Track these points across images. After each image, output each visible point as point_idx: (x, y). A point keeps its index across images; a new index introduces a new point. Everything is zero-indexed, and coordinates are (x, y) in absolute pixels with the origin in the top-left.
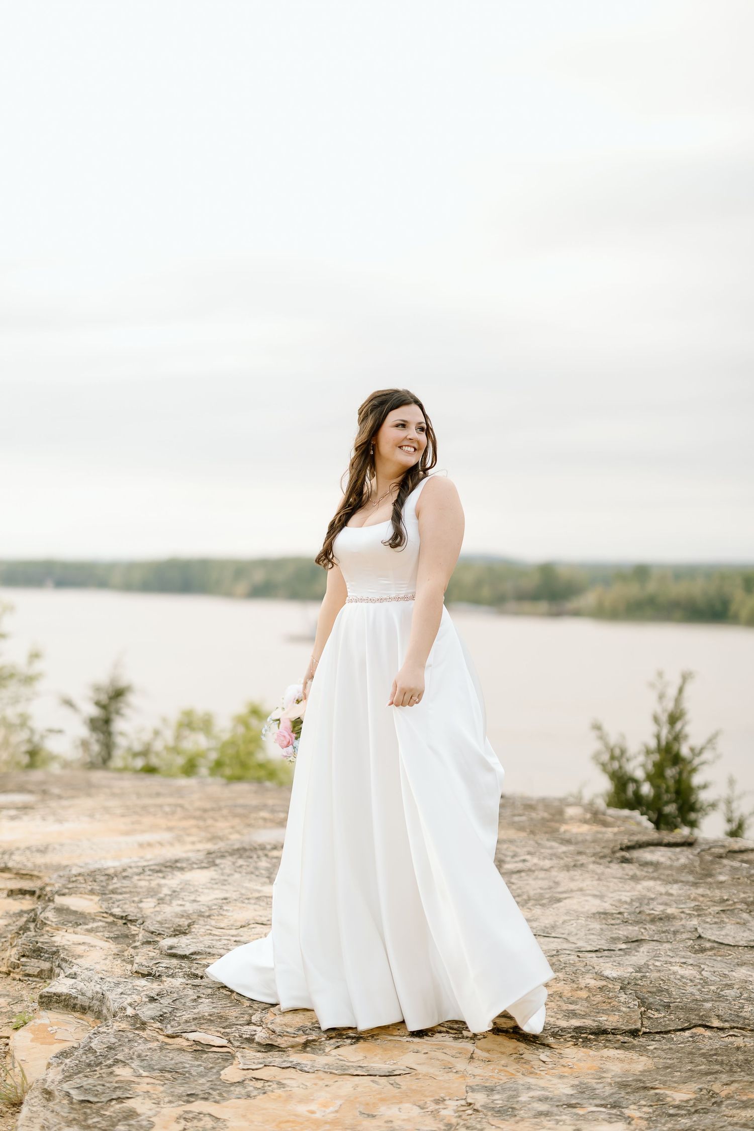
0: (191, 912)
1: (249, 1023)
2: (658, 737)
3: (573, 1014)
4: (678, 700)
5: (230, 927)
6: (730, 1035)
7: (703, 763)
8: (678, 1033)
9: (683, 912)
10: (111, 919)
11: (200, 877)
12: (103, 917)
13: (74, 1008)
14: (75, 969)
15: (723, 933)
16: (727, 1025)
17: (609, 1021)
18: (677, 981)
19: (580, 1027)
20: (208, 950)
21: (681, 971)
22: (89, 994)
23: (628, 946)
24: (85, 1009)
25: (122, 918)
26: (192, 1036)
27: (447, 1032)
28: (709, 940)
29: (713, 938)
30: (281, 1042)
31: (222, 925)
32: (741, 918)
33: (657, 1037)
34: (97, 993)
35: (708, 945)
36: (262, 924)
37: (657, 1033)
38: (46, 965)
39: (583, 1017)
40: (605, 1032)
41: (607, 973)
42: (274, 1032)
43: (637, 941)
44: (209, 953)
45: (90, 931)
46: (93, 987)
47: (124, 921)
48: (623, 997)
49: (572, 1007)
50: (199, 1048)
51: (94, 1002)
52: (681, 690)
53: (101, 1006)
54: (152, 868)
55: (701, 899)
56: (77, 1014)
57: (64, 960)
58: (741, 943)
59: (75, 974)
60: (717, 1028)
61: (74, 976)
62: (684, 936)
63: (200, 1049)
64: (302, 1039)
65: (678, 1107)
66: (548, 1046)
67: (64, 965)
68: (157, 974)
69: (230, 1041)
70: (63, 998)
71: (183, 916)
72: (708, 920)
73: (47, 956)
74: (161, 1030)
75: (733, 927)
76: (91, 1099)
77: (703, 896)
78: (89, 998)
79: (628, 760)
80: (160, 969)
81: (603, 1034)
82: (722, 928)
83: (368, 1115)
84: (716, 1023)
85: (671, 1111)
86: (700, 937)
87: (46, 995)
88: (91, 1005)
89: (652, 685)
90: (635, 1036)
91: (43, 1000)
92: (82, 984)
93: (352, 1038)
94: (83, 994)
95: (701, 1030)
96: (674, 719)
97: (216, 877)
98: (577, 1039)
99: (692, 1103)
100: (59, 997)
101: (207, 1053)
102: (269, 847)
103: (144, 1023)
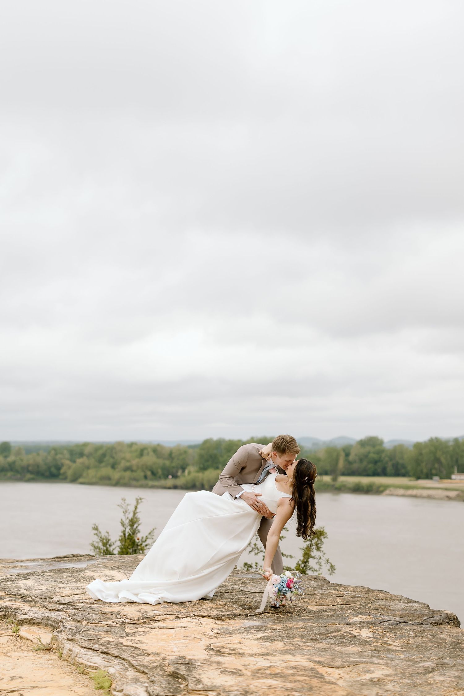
0: (46, 592)
1: (118, 618)
2: (124, 532)
3: (222, 611)
4: (135, 513)
5: (66, 596)
6: (277, 615)
7: (146, 545)
8: (260, 615)
9: (229, 584)
10: (14, 596)
11: (29, 582)
12: (10, 596)
13: (34, 624)
14: (23, 611)
15: (249, 589)
16: (274, 612)
17: (237, 612)
18: (247, 602)
19: (228, 614)
20: (74, 601)
21: (246, 599)
22: (41, 617)
23: (220, 594)
24: (39, 624)
25: (19, 595)
26: (101, 622)
27: (186, 618)
28: (246, 591)
29: (247, 590)
30: (135, 622)
31: (63, 596)
32: (252, 584)
33: (254, 616)
34: (44, 616)
35: (247, 593)
36: (77, 595)
37: (253, 615)
38: (3, 613)
39: (227, 612)
40: (237, 616)
41: (222, 600)
42: (131, 619)
43: (221, 593)
44: (75, 602)
45: (11, 600)
46: (41, 615)
47: (21, 597)
48: (235, 606)
49: (220, 610)
50: (108, 626)
51: (43, 620)
52: (136, 508)
53: (47, 621)
54: (3, 581)
55: (231, 580)
56: (36, 626)
57: (15, 609)
58: (258, 592)
59: (25, 613)
60: (271, 613)
61: (25, 614)
62: (237, 590)
63: (110, 626)
64: (142, 621)
65: (280, 629)
66: (222, 620)
67: (16, 611)
68: (62, 609)
69: (117, 623)
70: (29, 620)
71: (45, 593)
72: (241, 585)
73: (2, 609)
74: (88, 622)
75: (251, 587)
76: (92, 639)
77: (231, 579)
78: (41, 619)
79: (110, 546)
80: (61, 608)
81: (236, 616)
82: (248, 588)
83: (187, 637)
84: (270, 612)
85: (278, 630)
86: (242, 590)
87: (21, 620)
88: (42, 621)
89: (120, 506)
90: (247, 617)
91: (19, 622)
92: (34, 615)
93: (157, 620)
94: (36, 618)
95: (267, 614)
96: (133, 522)
97: (35, 582)
98: (229, 618)
99: (283, 628)
100: (27, 620)
101: (113, 627)
102: (40, 572)
103: (79, 621)
